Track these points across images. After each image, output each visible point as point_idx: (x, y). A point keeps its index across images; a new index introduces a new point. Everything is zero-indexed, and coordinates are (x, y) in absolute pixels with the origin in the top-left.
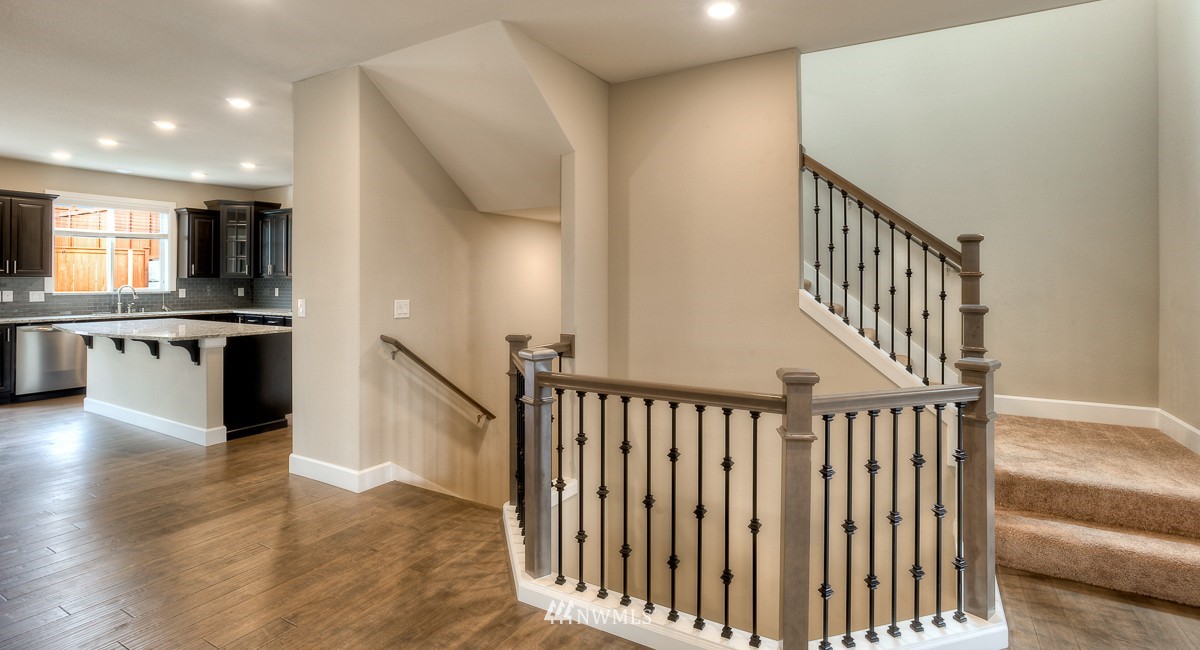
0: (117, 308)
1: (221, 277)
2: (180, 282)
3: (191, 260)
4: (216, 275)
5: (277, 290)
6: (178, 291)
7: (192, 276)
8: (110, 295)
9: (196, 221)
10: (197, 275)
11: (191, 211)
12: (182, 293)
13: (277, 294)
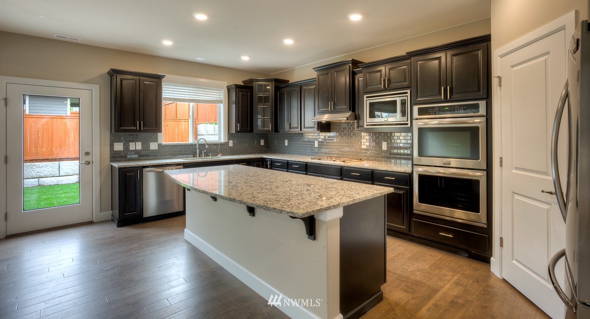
0: (196, 154)
1: (254, 132)
2: (230, 136)
3: (237, 121)
4: (251, 131)
5: (286, 141)
6: (228, 142)
7: (238, 132)
8: (191, 145)
9: (240, 93)
10: (241, 131)
11: (237, 87)
12: (231, 144)
13: (286, 144)
